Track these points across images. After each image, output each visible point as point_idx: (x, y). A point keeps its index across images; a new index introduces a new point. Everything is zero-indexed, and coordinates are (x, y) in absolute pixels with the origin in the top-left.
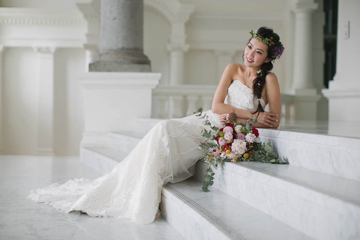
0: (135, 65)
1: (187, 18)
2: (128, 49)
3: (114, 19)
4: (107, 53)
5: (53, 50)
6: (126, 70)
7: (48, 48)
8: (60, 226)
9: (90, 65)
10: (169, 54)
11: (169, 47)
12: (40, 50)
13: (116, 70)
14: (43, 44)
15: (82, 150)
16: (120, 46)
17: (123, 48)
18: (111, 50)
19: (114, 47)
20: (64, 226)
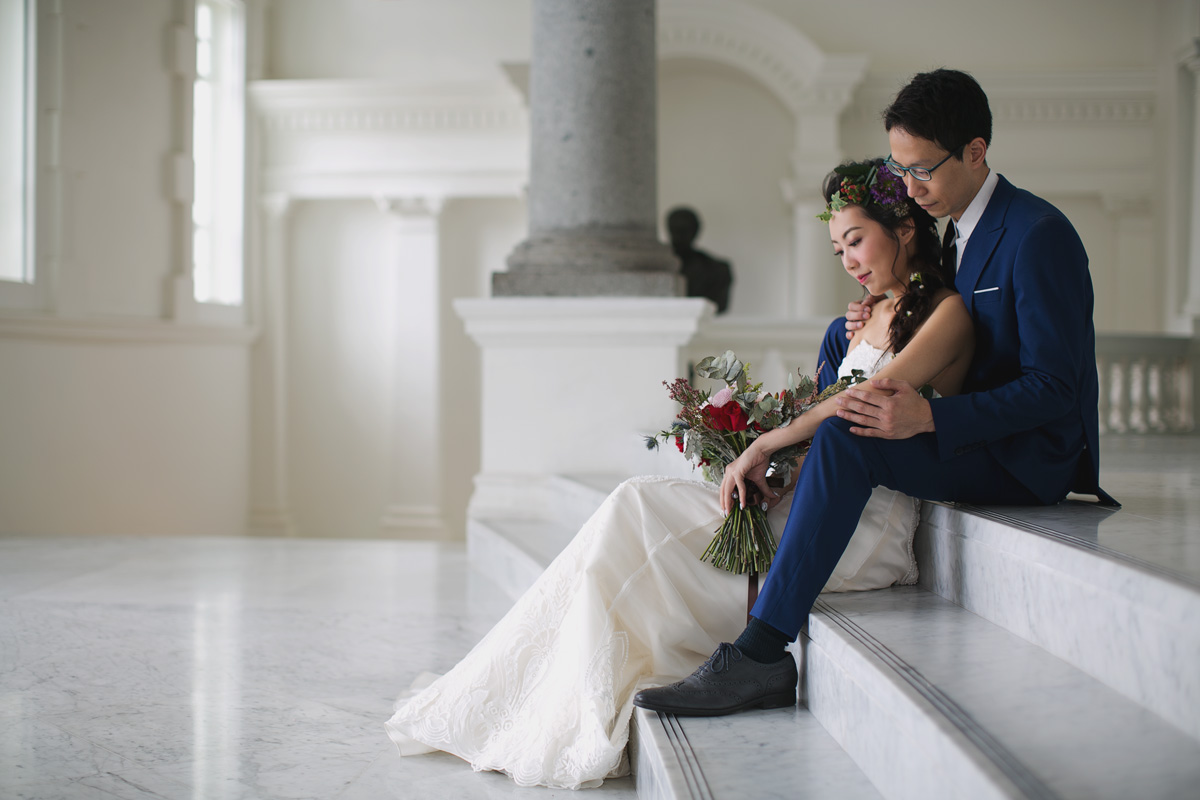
0: (628, 277)
1: (846, 97)
2: (608, 227)
3: (567, 138)
4: (547, 241)
5: (435, 206)
6: (602, 291)
7: (419, 201)
8: (324, 759)
9: (496, 277)
10: (789, 211)
11: (789, 191)
12: (395, 205)
13: (572, 292)
14: (406, 189)
15: (473, 528)
16: (584, 217)
17: (593, 226)
18: (557, 230)
19: (567, 223)
20: (337, 758)
